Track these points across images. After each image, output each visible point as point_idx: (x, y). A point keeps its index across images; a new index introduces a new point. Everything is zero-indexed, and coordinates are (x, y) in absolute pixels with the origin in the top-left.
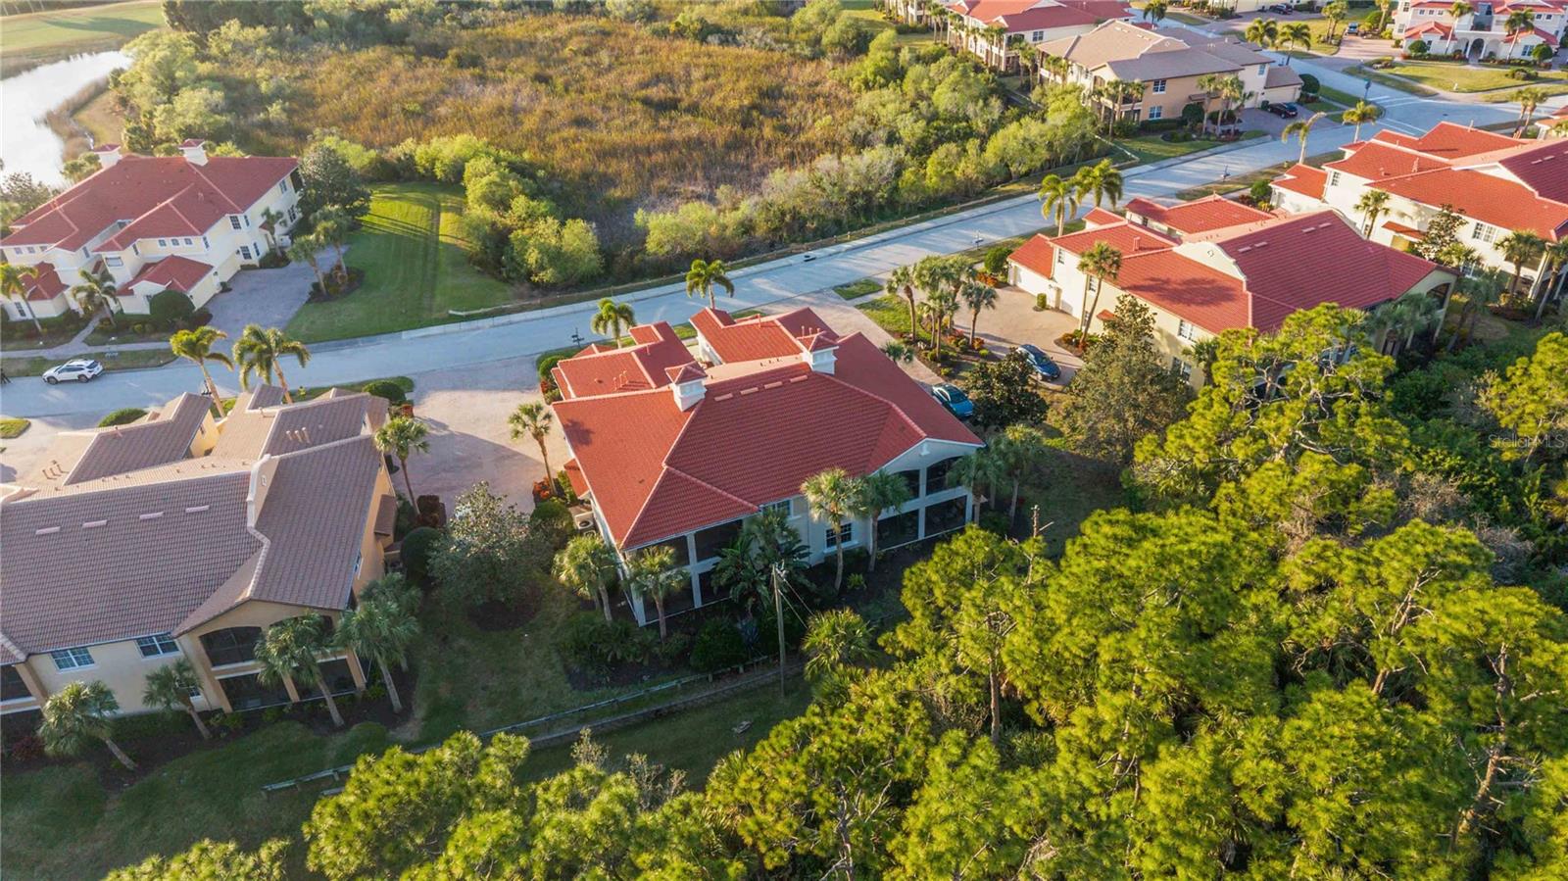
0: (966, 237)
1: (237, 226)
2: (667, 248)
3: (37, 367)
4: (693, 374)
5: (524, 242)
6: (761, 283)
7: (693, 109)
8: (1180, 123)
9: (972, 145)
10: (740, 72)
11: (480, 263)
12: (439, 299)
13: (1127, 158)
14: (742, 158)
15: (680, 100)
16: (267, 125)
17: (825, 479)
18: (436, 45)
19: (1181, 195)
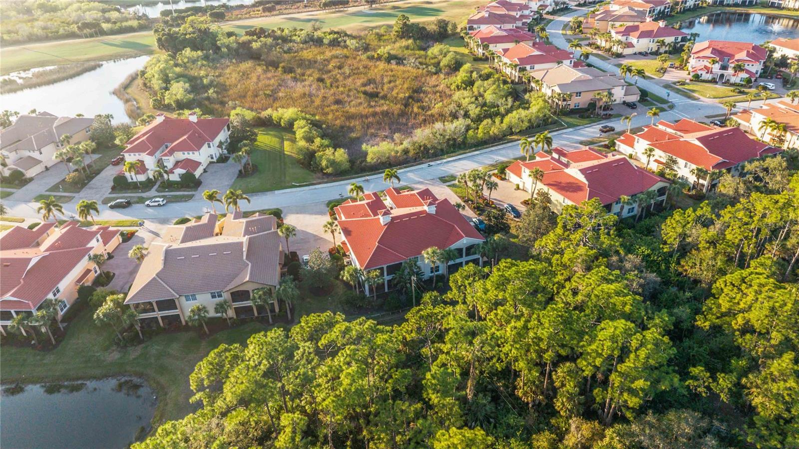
0: (491, 158)
1: (209, 147)
2: (375, 160)
3: (141, 200)
4: (387, 213)
5: (321, 157)
6: (410, 175)
7: (385, 97)
8: (587, 110)
9: (498, 120)
10: (405, 79)
11: (302, 164)
12: (287, 178)
13: (563, 125)
14: (404, 120)
15: (379, 93)
16: (208, 98)
17: (430, 250)
18: (274, 61)
19: (581, 143)
